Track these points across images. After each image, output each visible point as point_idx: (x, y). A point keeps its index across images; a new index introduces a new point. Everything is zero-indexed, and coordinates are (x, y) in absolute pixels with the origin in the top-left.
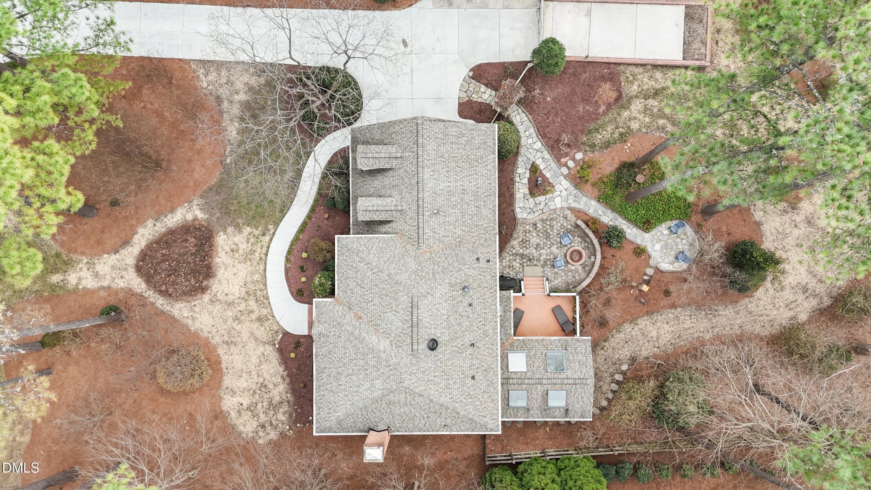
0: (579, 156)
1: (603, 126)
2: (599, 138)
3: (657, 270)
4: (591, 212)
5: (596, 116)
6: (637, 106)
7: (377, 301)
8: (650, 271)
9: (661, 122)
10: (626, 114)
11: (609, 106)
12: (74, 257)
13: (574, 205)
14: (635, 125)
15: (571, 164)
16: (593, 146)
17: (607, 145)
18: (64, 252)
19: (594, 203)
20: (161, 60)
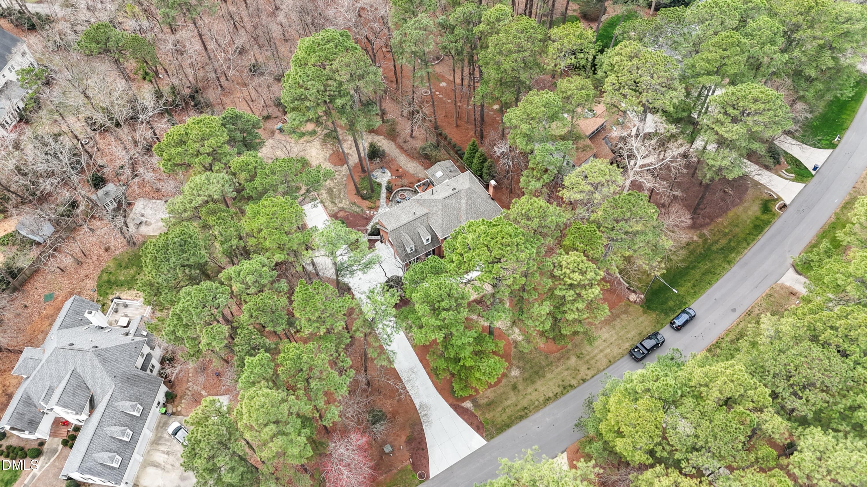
0: (368, 212)
1: (354, 211)
2: (358, 210)
3: (392, 176)
4: (385, 200)
5: (350, 213)
6: (340, 205)
7: (452, 212)
8: (394, 177)
9: (342, 197)
10: (345, 207)
11: (346, 212)
12: (512, 342)
13: (385, 205)
14: (348, 203)
15: (372, 212)
16: (362, 210)
17: (359, 207)
18: (512, 346)
19: (381, 201)
20: (417, 355)
